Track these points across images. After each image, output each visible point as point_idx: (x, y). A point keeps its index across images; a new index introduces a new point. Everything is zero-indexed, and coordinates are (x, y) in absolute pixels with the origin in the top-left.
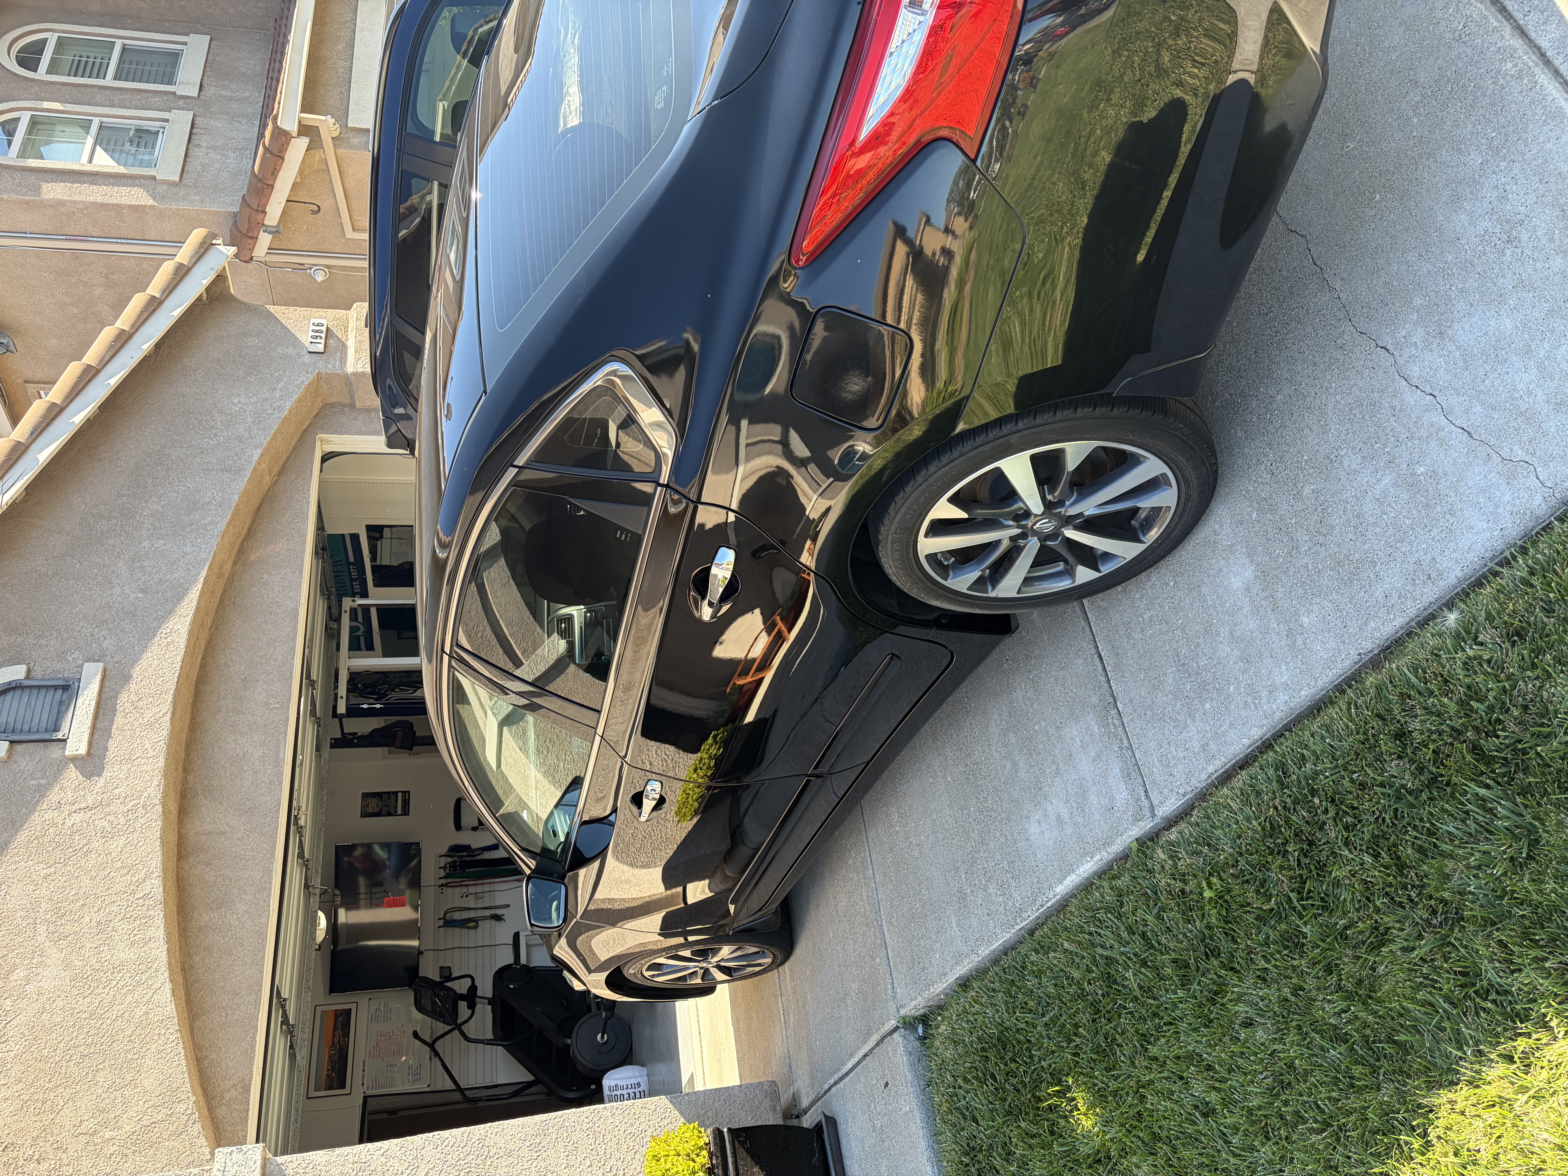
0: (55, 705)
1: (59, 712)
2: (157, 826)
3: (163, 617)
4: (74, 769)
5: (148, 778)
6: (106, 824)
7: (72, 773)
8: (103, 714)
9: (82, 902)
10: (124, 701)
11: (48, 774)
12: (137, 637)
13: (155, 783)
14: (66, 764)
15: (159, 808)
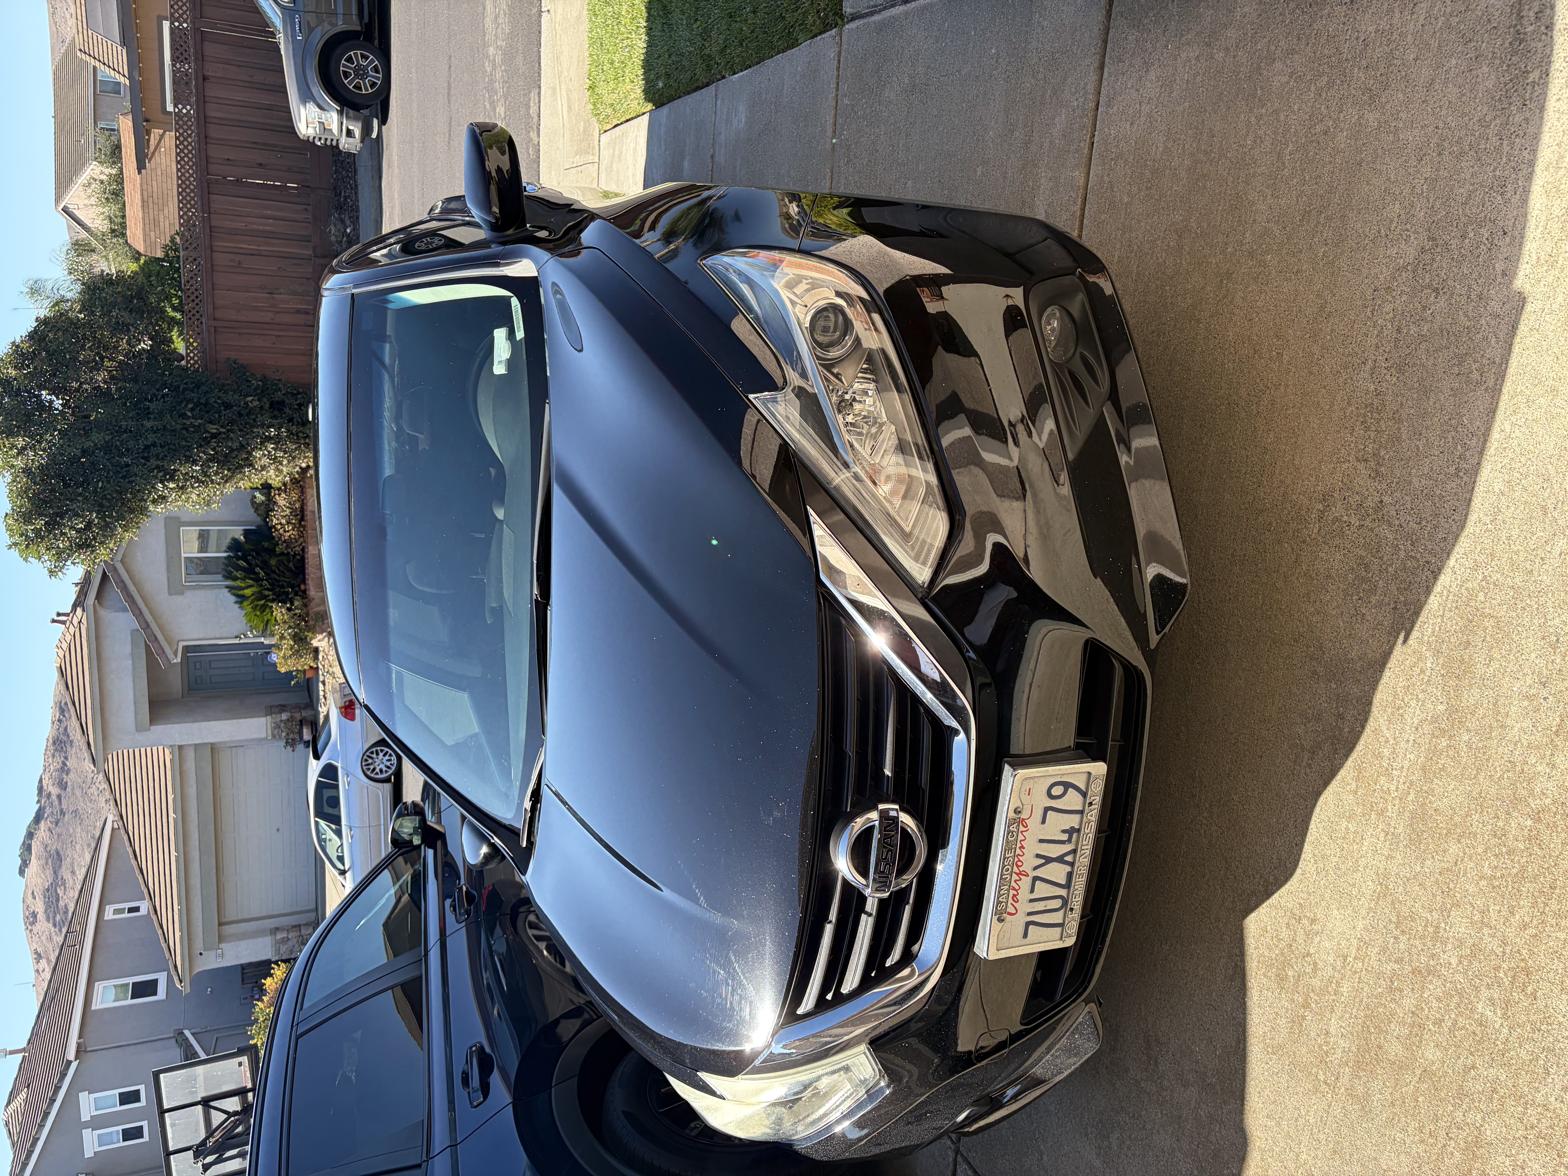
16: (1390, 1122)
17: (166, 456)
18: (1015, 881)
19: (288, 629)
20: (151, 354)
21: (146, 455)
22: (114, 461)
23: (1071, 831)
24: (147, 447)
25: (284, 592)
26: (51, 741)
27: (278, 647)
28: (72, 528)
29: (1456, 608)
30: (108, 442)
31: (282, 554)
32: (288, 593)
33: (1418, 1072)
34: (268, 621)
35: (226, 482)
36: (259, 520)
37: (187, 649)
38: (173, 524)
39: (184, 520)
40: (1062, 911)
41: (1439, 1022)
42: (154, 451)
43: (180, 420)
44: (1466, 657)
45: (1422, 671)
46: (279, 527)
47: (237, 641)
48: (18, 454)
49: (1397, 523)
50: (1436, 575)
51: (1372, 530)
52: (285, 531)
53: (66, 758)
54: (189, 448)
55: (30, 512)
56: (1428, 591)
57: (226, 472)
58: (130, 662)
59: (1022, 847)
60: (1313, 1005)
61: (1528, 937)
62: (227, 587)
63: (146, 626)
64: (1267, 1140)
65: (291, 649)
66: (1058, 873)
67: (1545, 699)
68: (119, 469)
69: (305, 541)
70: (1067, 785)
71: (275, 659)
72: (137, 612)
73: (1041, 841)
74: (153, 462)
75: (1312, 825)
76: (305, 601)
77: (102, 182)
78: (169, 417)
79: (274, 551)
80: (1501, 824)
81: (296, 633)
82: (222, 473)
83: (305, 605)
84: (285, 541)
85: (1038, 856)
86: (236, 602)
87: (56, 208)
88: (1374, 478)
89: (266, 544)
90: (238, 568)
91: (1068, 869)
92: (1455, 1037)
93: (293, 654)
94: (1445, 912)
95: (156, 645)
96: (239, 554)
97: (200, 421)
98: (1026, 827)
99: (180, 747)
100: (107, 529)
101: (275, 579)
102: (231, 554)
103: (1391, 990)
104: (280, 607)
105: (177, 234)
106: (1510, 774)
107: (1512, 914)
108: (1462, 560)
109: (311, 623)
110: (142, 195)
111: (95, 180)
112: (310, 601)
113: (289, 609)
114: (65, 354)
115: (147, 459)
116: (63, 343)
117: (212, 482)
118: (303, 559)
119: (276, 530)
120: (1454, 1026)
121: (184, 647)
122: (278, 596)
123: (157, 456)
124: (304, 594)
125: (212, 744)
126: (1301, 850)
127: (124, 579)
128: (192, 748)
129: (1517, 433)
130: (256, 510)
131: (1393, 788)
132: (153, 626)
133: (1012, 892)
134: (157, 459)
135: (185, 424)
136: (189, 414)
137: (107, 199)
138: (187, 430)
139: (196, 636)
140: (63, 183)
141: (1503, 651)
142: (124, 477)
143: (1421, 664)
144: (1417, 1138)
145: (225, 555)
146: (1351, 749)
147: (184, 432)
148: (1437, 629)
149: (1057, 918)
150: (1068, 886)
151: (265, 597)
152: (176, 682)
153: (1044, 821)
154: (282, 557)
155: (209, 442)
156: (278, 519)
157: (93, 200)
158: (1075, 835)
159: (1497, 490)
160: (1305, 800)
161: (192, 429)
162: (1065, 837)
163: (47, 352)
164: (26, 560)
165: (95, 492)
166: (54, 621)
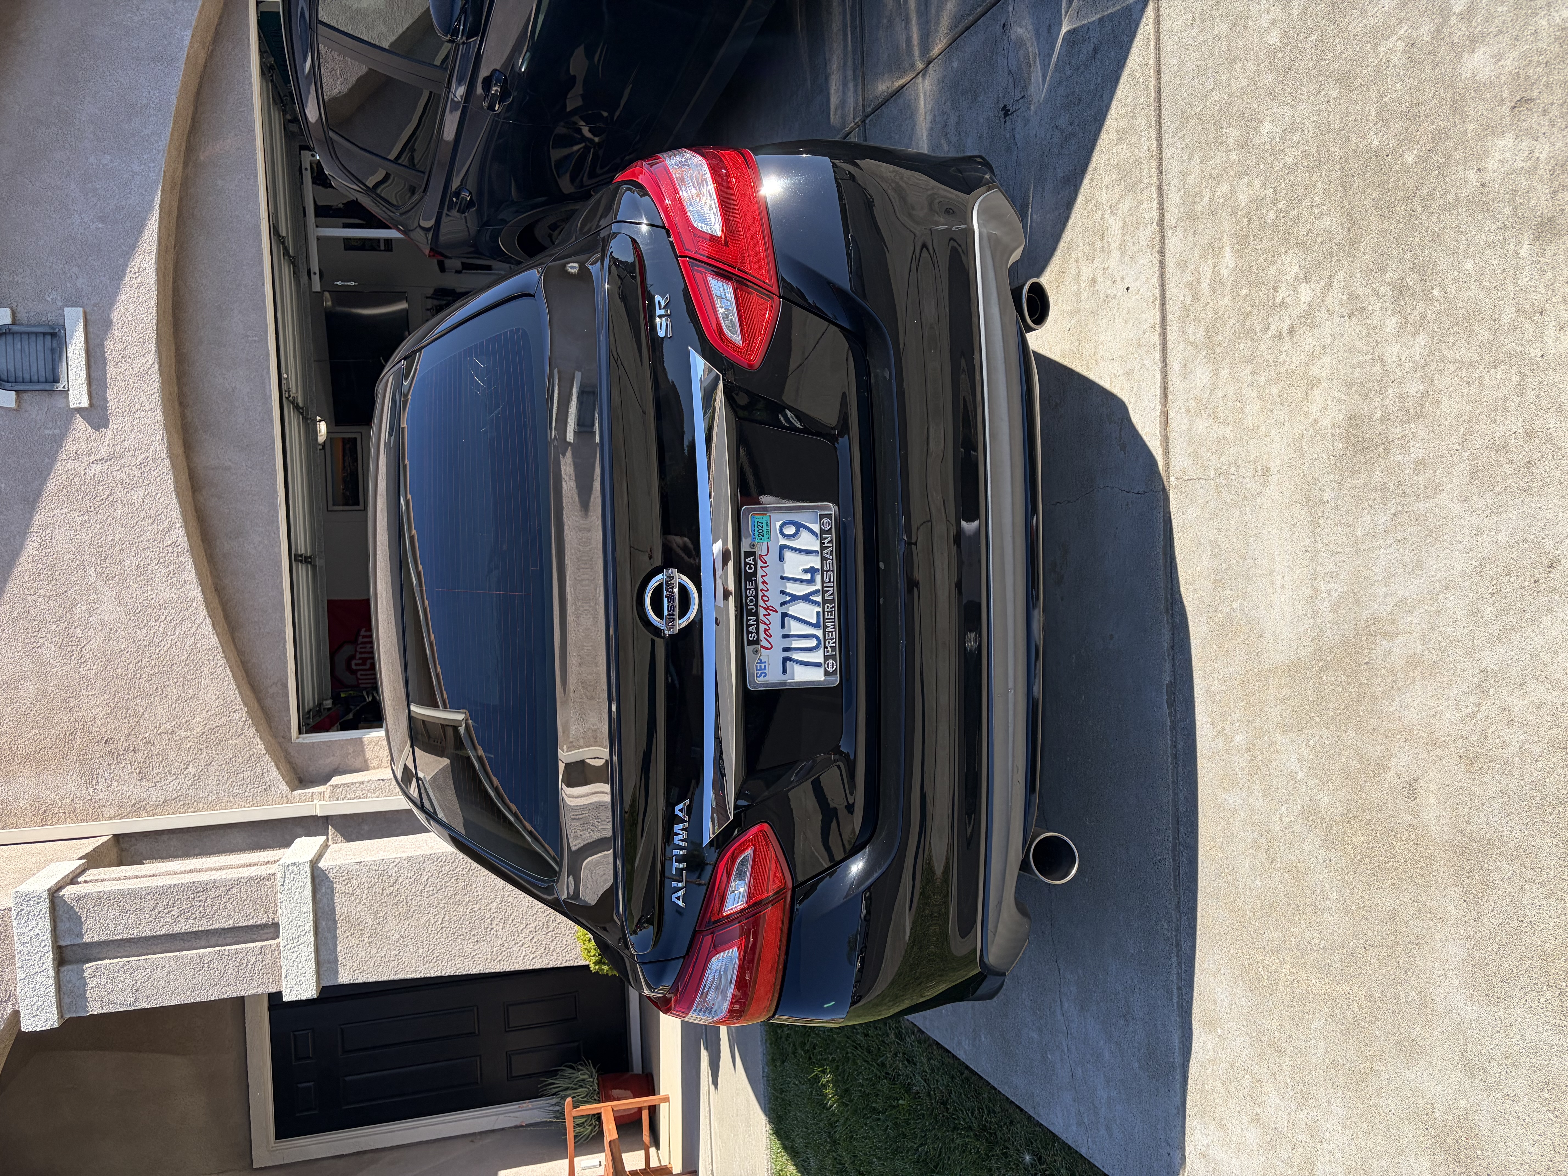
0: (48, 352)
1: (53, 360)
2: (169, 478)
3: (128, 253)
4: (81, 419)
5: (151, 432)
6: (123, 475)
7: (80, 424)
8: (95, 363)
9: (119, 548)
10: (111, 348)
11: (59, 423)
12: (107, 276)
13: (159, 437)
14: (73, 415)
15: (167, 462)
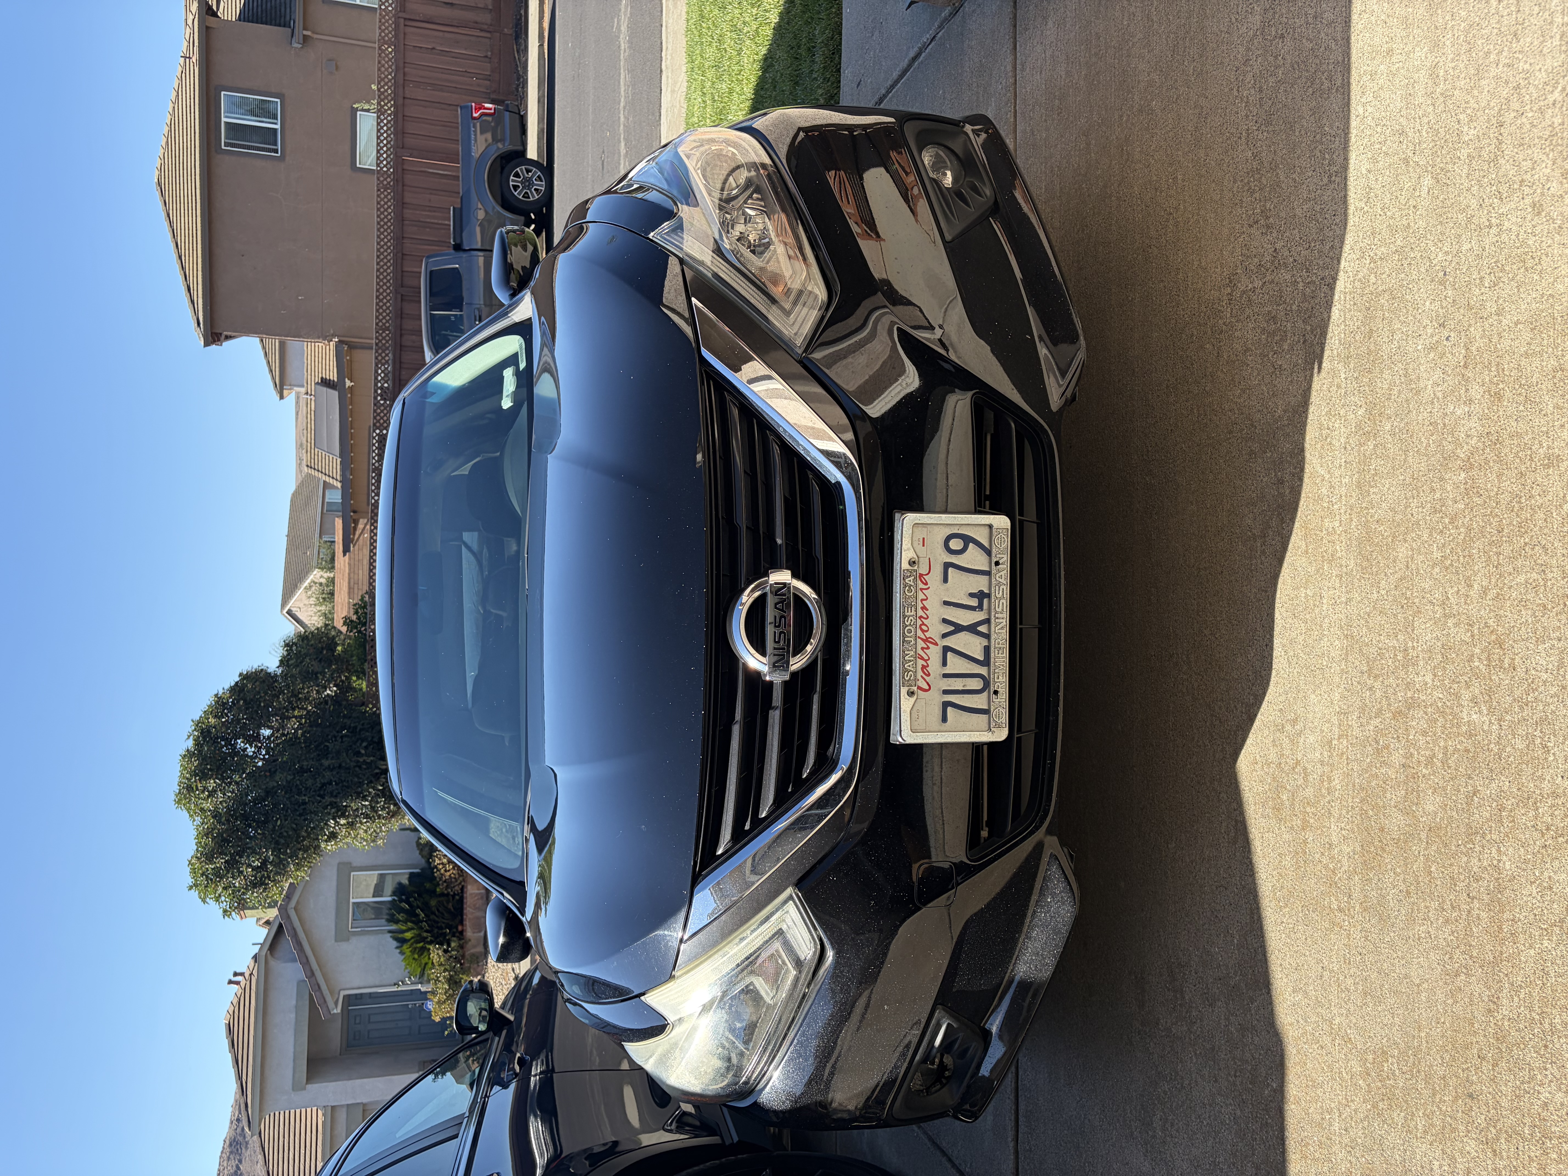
16: (1411, 920)
17: (339, 793)
18: (923, 649)
19: (444, 972)
20: (335, 700)
21: (322, 793)
22: (293, 799)
23: (981, 596)
24: (323, 785)
25: (442, 934)
26: (228, 1142)
27: (433, 993)
28: (249, 866)
29: (1355, 304)
30: (290, 782)
31: (442, 895)
32: (445, 934)
33: (1423, 836)
34: (426, 964)
35: (393, 816)
36: (423, 862)
37: (347, 998)
38: (345, 869)
39: (354, 864)
40: (985, 694)
41: (1430, 761)
42: (329, 788)
43: (355, 758)
44: (1372, 347)
45: (1339, 387)
46: (441, 867)
47: (394, 989)
48: (209, 796)
49: (1291, 260)
50: (1332, 287)
51: (1273, 281)
52: (446, 871)
53: (240, 1161)
54: (361, 784)
55: (213, 850)
56: (1329, 305)
57: (392, 807)
58: (293, 1016)
59: (924, 608)
60: (1312, 821)
61: (1490, 603)
62: (390, 932)
63: (311, 974)
64: (1298, 1022)
65: (446, 993)
66: (972, 645)
67: (1447, 339)
68: (296, 807)
69: (464, 880)
70: (967, 540)
71: (430, 1007)
72: (305, 961)
73: (946, 603)
74: (328, 799)
75: (1277, 615)
76: (461, 942)
77: (321, 584)
78: (344, 754)
79: (435, 891)
80: (1438, 495)
81: (451, 976)
82: (388, 808)
83: (461, 947)
84: (445, 881)
85: (945, 621)
86: (397, 948)
87: (281, 611)
88: (1266, 234)
89: (428, 885)
90: (401, 910)
91: (985, 642)
92: (1449, 767)
93: (447, 999)
94: (1409, 626)
95: (318, 993)
96: (403, 897)
97: (372, 758)
98: (926, 584)
99: (333, 1107)
100: (281, 867)
101: (434, 921)
102: (396, 898)
103: (1378, 751)
104: (437, 949)
105: (367, 593)
106: (1434, 437)
107: (1470, 586)
108: (1350, 256)
109: (467, 965)
110: (349, 583)
111: (316, 583)
112: (466, 942)
113: (446, 951)
114: (260, 702)
115: (322, 797)
116: (259, 693)
117: (379, 817)
118: (461, 900)
119: (439, 870)
120: (1446, 755)
121: (344, 996)
122: (436, 938)
123: (331, 793)
124: (461, 935)
125: (364, 1105)
126: (1272, 649)
127: (295, 926)
128: (344, 1110)
129: (1370, 109)
130: (421, 851)
131: (1337, 524)
132: (318, 974)
133: (920, 662)
134: (332, 796)
135: (358, 761)
136: (363, 752)
137: (324, 599)
138: (360, 767)
139: (356, 985)
140: (289, 591)
141: (1402, 318)
142: (301, 815)
143: (1336, 381)
144: (1441, 920)
145: (389, 899)
146: (1296, 509)
147: (357, 769)
148: (1343, 335)
149: (979, 701)
150: (986, 662)
151: (423, 940)
152: (335, 1036)
153: (946, 580)
154: (442, 899)
155: (379, 778)
156: (440, 859)
157: (313, 601)
158: (986, 601)
159: (1364, 172)
160: (1266, 592)
161: (364, 767)
162: (974, 602)
163: (245, 701)
164: (204, 901)
165: (274, 830)
166: (230, 982)
